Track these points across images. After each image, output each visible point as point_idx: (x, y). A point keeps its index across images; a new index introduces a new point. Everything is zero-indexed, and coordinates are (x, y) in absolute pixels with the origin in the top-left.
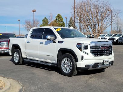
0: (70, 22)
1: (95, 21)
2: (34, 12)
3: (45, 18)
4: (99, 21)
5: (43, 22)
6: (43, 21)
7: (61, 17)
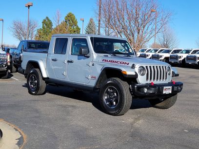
0: (89, 27)
1: (133, 25)
2: (29, 6)
3: (47, 18)
4: (140, 26)
5: (43, 25)
6: (43, 22)
7: (74, 18)
